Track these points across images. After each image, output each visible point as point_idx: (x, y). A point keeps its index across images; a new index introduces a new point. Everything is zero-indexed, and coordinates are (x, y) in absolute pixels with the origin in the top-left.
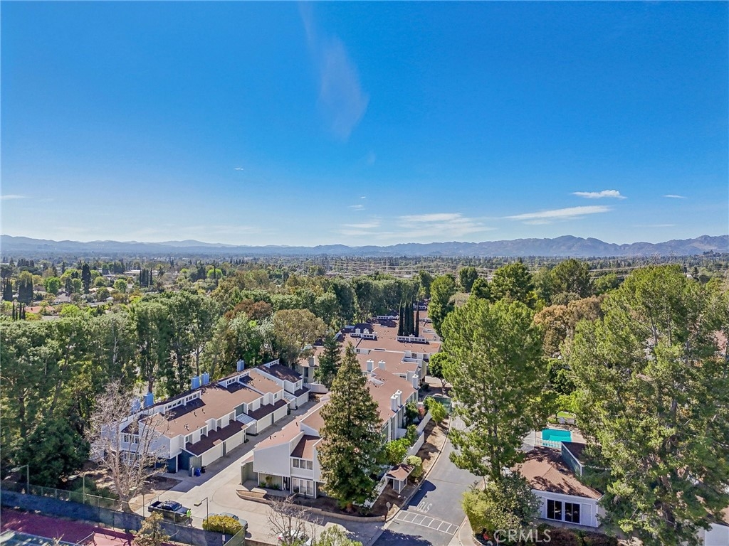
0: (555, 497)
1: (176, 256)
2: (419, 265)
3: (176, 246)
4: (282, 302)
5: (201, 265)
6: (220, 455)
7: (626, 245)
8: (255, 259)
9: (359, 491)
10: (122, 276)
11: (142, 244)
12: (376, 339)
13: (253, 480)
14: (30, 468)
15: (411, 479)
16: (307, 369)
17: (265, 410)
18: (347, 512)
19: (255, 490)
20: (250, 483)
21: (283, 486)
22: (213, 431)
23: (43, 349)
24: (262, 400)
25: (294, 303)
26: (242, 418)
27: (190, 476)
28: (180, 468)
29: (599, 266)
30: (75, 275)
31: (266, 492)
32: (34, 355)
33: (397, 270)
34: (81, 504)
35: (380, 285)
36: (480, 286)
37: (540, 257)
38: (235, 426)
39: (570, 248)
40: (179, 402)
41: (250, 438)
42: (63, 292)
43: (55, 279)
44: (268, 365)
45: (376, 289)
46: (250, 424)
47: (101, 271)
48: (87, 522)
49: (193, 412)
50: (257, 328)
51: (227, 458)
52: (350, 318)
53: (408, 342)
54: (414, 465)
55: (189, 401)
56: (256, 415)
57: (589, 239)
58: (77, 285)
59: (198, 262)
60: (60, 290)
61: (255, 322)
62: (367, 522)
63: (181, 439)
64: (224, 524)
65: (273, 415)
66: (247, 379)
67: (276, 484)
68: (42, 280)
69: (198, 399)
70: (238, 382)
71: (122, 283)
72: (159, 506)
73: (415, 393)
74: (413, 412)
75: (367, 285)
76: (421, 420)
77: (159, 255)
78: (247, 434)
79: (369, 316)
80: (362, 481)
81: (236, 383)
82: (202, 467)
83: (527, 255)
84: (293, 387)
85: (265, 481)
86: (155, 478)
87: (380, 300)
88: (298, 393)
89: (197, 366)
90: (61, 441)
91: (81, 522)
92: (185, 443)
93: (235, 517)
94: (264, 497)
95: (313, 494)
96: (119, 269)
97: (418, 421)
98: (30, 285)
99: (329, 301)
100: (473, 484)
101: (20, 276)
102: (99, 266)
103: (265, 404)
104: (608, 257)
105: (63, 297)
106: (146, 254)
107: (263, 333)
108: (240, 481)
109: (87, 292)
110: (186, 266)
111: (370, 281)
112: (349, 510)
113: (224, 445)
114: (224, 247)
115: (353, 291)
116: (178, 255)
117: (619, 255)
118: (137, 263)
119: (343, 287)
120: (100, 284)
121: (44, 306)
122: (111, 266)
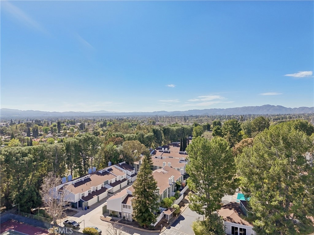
0: (235, 225)
1: (96, 117)
2: (197, 119)
3: (97, 113)
4: (129, 137)
5: (105, 120)
6: (96, 201)
7: (295, 108)
8: (128, 118)
9: (148, 219)
10: (74, 126)
11: (83, 112)
12: (169, 153)
13: (107, 212)
14: (20, 205)
15: (174, 214)
16: (138, 165)
17: (117, 183)
18: (144, 228)
19: (107, 217)
20: (106, 214)
21: (119, 216)
22: (94, 191)
23: (26, 158)
24: (116, 179)
25: (134, 137)
26: (107, 186)
27: (83, 210)
28: (79, 206)
29: (281, 118)
30: (55, 126)
31: (111, 218)
32: (22, 161)
33: (187, 122)
34: (38, 220)
35: (174, 129)
36: (217, 129)
37: (253, 115)
38: (103, 190)
39: (268, 110)
40: (81, 179)
41: (110, 194)
42: (50, 133)
43: (47, 127)
44: (120, 164)
45: (173, 130)
46: (110, 188)
47: (66, 124)
48: (40, 227)
49: (86, 184)
50: (117, 148)
51: (99, 203)
52: (160, 143)
53: (183, 154)
54: (176, 208)
55: (85, 179)
56: (113, 185)
57: (277, 106)
58: (55, 130)
59: (105, 119)
60: (49, 132)
61: (116, 146)
62: (152, 233)
63: (80, 195)
64: (91, 231)
65: (121, 185)
66: (111, 170)
67: (116, 215)
68: (42, 128)
69: (89, 178)
70: (107, 171)
71: (72, 129)
72: (67, 222)
73: (182, 177)
74: (179, 185)
75: (168, 129)
76: (183, 188)
77: (90, 117)
78: (109, 193)
79: (170, 142)
80: (149, 215)
81: (106, 171)
82: (88, 207)
83: (248, 114)
84: (130, 173)
85: (112, 213)
86: (66, 211)
87: (175, 135)
88: (132, 176)
89: (92, 164)
90: (32, 195)
91: (38, 227)
92: (81, 196)
93: (97, 228)
94: (110, 220)
95: (131, 219)
96: (73, 123)
97: (182, 188)
98: (37, 130)
99: (150, 136)
100: (198, 218)
101: (34, 127)
102: (65, 122)
103: (117, 180)
104: (286, 114)
105: (50, 135)
106: (85, 116)
107: (119, 151)
108: (102, 213)
109: (59, 132)
110: (99, 121)
111: (170, 127)
112: (145, 227)
113: (98, 197)
114: (116, 113)
115: (162, 132)
116: (97, 117)
117: (292, 113)
118: (80, 120)
119: (157, 130)
120: (65, 129)
121: (41, 139)
122: (70, 122)
